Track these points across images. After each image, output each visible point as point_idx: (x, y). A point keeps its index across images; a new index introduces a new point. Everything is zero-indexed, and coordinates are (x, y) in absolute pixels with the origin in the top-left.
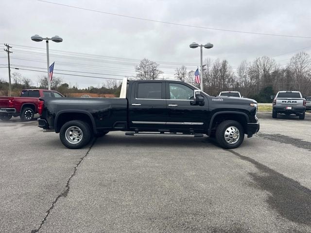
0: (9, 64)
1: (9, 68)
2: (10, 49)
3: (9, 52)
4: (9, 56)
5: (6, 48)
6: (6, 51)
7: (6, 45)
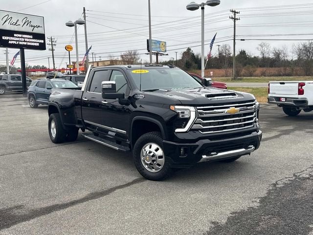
0: (235, 36)
1: (234, 40)
2: (237, 14)
3: (235, 19)
4: (235, 25)
5: (232, 15)
6: (232, 18)
7: (232, 11)
